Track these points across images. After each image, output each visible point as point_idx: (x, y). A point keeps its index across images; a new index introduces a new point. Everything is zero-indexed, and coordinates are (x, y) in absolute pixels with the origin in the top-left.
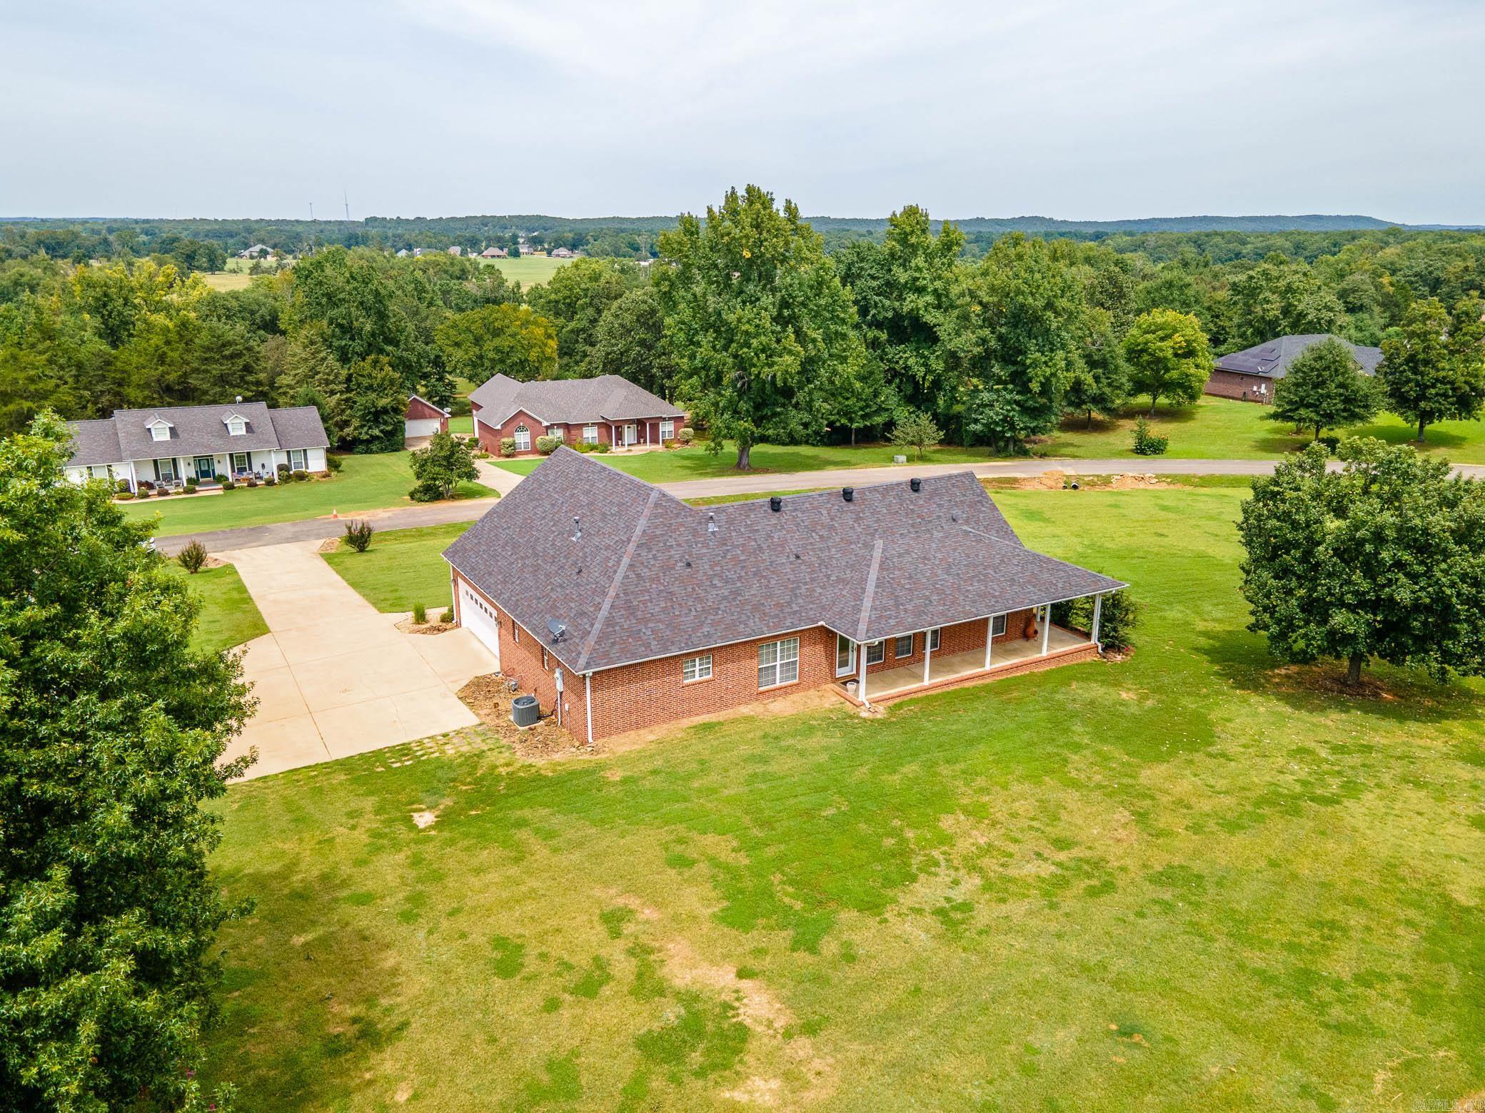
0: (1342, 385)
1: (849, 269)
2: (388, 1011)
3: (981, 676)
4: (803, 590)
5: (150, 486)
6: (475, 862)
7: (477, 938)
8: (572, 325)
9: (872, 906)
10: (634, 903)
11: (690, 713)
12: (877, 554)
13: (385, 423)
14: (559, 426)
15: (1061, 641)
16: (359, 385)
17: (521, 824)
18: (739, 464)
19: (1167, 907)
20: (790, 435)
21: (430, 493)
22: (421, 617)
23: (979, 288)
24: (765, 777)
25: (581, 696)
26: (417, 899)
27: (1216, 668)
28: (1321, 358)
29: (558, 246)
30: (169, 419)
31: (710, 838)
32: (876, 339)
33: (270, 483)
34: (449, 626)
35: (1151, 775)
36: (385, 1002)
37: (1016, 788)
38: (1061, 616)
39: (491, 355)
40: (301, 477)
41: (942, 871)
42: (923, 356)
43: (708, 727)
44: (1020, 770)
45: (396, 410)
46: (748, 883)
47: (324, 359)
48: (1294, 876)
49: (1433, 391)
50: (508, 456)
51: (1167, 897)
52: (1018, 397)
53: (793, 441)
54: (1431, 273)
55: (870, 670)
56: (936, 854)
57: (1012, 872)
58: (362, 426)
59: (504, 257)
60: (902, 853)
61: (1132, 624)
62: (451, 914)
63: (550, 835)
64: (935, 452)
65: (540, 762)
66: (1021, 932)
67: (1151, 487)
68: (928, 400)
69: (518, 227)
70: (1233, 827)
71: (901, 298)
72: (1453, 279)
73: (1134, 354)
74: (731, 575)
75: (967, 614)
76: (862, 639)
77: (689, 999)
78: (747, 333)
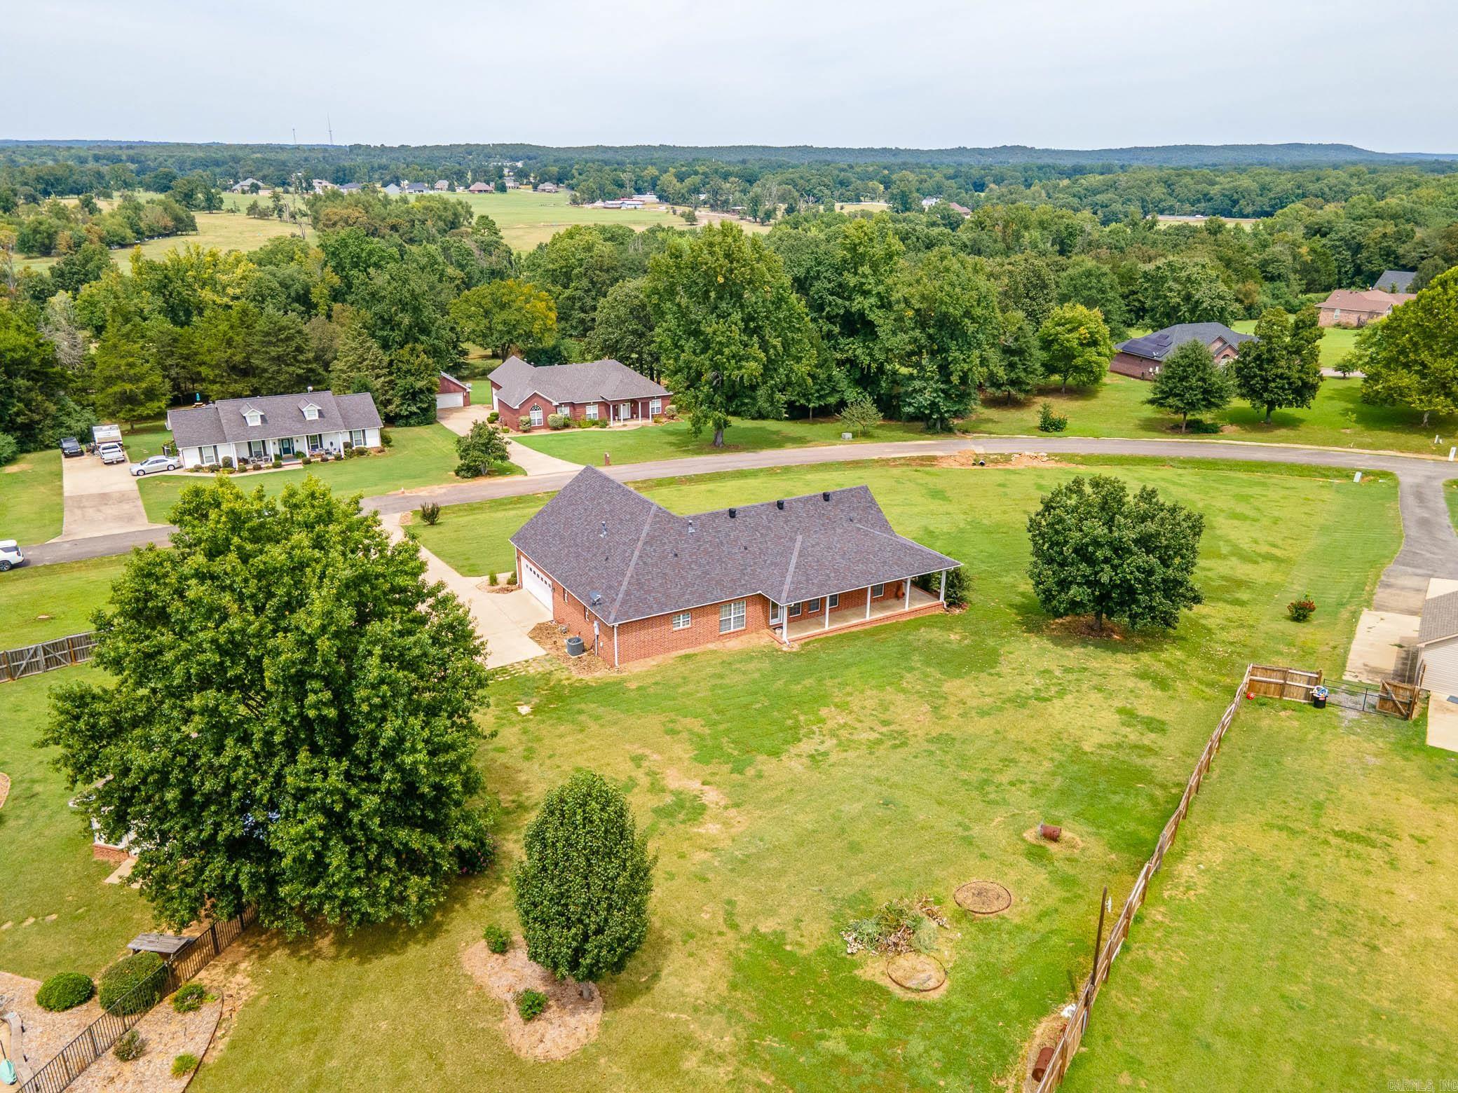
0: (1203, 379)
1: (808, 272)
2: (528, 798)
3: (863, 624)
4: (749, 570)
5: (245, 461)
6: (558, 732)
7: (566, 767)
8: (568, 292)
9: (775, 753)
10: (647, 752)
11: (676, 648)
12: (798, 545)
13: (421, 401)
14: (566, 404)
15: (921, 600)
16: (399, 369)
17: (580, 712)
18: (715, 442)
19: (932, 753)
20: (759, 412)
21: (472, 471)
22: (494, 581)
23: (913, 296)
24: (721, 687)
25: (611, 638)
26: (530, 750)
27: (1019, 618)
28: (1187, 357)
29: (543, 181)
30: (260, 408)
31: (688, 720)
32: (830, 331)
33: (338, 458)
34: (514, 587)
35: (950, 686)
36: (526, 794)
37: (869, 693)
38: (924, 584)
39: (500, 327)
40: (361, 452)
41: (815, 737)
42: (868, 347)
43: (688, 657)
44: (873, 683)
45: (430, 390)
46: (710, 743)
47: (369, 348)
48: (1005, 738)
49: (1273, 385)
50: (525, 432)
51: (933, 749)
52: (942, 386)
53: (761, 416)
54: (1354, 238)
55: (789, 621)
56: (814, 728)
57: (855, 737)
58: (402, 404)
59: (491, 192)
60: (796, 727)
61: (968, 589)
62: (550, 757)
63: (597, 718)
64: (879, 427)
65: (588, 677)
66: (852, 766)
67: (1042, 465)
68: (873, 382)
69: (503, 156)
70: (983, 713)
71: (850, 299)
72: (1372, 244)
73: (1047, 344)
74: (703, 561)
75: (852, 586)
76: (784, 604)
77: (677, 793)
78: (720, 343)
